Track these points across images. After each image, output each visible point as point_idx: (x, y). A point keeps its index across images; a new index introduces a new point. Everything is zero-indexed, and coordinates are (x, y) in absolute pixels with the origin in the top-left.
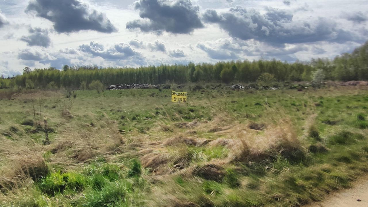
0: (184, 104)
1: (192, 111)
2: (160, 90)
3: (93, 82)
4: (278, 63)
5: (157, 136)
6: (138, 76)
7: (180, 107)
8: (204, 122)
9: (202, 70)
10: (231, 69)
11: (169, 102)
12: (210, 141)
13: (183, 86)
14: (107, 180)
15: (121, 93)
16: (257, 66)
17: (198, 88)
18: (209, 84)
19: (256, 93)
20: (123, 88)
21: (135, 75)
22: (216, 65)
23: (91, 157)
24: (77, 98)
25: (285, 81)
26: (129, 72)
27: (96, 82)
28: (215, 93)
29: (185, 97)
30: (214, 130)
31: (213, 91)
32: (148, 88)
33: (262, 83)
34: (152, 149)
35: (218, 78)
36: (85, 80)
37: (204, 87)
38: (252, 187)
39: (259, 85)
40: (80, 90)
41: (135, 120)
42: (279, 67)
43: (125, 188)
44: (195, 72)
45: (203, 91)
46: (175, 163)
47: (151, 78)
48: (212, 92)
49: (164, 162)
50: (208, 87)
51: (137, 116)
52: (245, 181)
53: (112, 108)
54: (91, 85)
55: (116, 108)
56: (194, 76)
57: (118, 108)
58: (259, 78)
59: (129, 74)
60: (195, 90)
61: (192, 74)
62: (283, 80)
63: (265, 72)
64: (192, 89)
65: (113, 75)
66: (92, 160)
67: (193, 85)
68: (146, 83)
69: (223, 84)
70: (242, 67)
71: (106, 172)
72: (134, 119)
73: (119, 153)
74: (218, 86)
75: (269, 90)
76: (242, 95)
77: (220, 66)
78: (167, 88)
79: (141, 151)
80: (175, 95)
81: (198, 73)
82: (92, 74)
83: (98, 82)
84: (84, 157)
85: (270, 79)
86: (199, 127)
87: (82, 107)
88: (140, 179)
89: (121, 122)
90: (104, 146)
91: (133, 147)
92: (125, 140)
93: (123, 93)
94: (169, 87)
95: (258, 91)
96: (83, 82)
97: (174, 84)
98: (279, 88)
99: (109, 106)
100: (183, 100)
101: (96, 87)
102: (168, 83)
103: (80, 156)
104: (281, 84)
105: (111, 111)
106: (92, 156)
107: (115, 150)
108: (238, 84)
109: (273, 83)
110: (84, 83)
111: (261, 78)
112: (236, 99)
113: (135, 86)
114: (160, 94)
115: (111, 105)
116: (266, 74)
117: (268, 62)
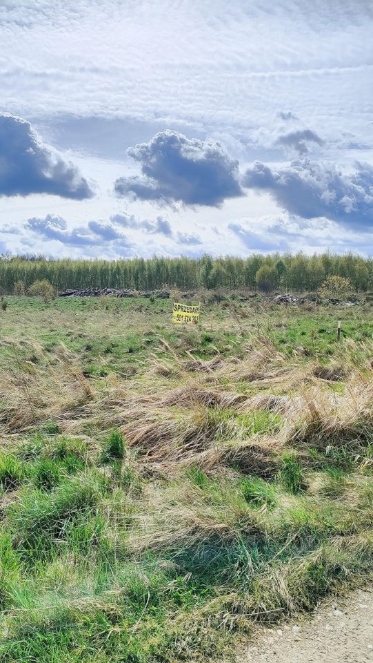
0: (195, 327)
1: (209, 340)
2: (152, 301)
3: (35, 283)
4: (356, 261)
5: (150, 386)
6: (114, 275)
7: (187, 332)
8: (232, 362)
9: (224, 268)
10: (274, 267)
11: (169, 322)
12: (245, 398)
13: (192, 295)
14: (62, 469)
15: (84, 304)
16: (320, 264)
17: (219, 299)
18: (236, 292)
19: (318, 310)
20: (89, 294)
21: (110, 272)
22: (249, 260)
23: (33, 422)
24: (8, 310)
25: (368, 292)
26: (99, 268)
27: (41, 284)
28: (247, 308)
29: (197, 315)
30: (252, 378)
31: (243, 304)
32: (131, 296)
33: (328, 293)
34: (143, 410)
35: (251, 283)
36: (23, 279)
37: (227, 297)
38: (331, 493)
39: (322, 296)
40: (13, 297)
41: (110, 355)
42: (357, 267)
43: (96, 487)
44: (213, 271)
45: (226, 305)
46: (187, 441)
47: (136, 278)
48: (241, 307)
49: (166, 436)
50: (233, 298)
51: (113, 346)
52: (317, 481)
53: (70, 330)
54: (33, 287)
55: (76, 330)
56: (210, 277)
57: (81, 330)
58: (324, 285)
59: (99, 271)
60: (211, 302)
61: (208, 274)
62: (364, 289)
63: (333, 274)
64: (207, 302)
65: (71, 271)
66: (35, 427)
67: (209, 293)
68: (128, 286)
69: (260, 294)
70: (293, 264)
71: (62, 454)
72: (108, 351)
73: (84, 418)
74: (251, 297)
75: (339, 306)
76: (294, 314)
77: (256, 263)
78: (164, 298)
79: (123, 414)
80: (180, 310)
81: (218, 272)
82: (35, 269)
83: (45, 283)
84: (20, 422)
85: (342, 286)
86: (222, 370)
87: (17, 326)
88: (123, 469)
89: (85, 357)
90: (56, 402)
91: (108, 406)
92: (94, 392)
93: (88, 303)
94: (168, 296)
95: (321, 308)
96: (20, 282)
97: (176, 291)
98: (358, 303)
99: (65, 327)
100: (192, 319)
101: (41, 292)
102: (165, 288)
103: (12, 420)
104: (362, 296)
105: (68, 335)
106: (34, 420)
107: (76, 410)
108: (286, 294)
109: (347, 295)
110: (21, 284)
111: (327, 286)
112: (284, 321)
113: (108, 293)
114: (152, 307)
115: (68, 324)
116: (334, 277)
117: (339, 258)
